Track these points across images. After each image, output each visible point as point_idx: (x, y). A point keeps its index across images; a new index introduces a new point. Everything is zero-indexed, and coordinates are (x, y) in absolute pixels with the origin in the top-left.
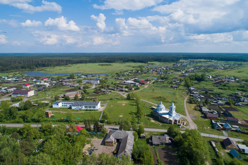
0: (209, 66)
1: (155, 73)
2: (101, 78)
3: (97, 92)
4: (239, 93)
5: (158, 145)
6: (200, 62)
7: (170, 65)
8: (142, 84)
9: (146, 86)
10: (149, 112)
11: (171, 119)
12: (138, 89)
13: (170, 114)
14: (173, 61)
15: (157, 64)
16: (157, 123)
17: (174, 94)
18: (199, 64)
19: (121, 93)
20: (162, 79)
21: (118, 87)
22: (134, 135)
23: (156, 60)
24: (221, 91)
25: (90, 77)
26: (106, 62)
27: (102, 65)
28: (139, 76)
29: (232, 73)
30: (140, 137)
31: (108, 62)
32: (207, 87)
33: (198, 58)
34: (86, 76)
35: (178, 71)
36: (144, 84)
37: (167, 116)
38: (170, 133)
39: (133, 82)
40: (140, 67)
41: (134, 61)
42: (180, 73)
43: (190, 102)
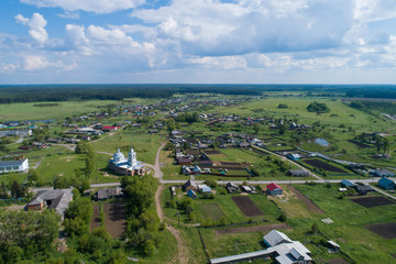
0: (209, 103)
1: (130, 115)
2: (36, 127)
3: (25, 147)
4: (230, 133)
5: (105, 199)
6: (201, 97)
7: (157, 102)
8: (106, 130)
9: (111, 134)
10: (104, 165)
11: (131, 169)
12: (96, 138)
13: (129, 163)
14: (163, 96)
15: (138, 101)
16: (112, 176)
17: (149, 141)
18: (198, 100)
19: (67, 146)
20: (139, 122)
21: (64, 138)
22: (73, 192)
23: (138, 96)
24: (212, 133)
25: (14, 126)
26: (50, 100)
27: (40, 106)
28: (105, 120)
29: (235, 110)
30: (83, 195)
31: (54, 100)
32: (197, 130)
33: (199, 92)
34: (8, 124)
35: (166, 110)
36: (108, 131)
37: (125, 167)
38: (124, 185)
39: (91, 129)
40: (109, 106)
41: (100, 97)
42: (167, 113)
43: (166, 149)
